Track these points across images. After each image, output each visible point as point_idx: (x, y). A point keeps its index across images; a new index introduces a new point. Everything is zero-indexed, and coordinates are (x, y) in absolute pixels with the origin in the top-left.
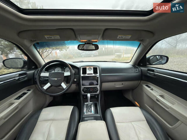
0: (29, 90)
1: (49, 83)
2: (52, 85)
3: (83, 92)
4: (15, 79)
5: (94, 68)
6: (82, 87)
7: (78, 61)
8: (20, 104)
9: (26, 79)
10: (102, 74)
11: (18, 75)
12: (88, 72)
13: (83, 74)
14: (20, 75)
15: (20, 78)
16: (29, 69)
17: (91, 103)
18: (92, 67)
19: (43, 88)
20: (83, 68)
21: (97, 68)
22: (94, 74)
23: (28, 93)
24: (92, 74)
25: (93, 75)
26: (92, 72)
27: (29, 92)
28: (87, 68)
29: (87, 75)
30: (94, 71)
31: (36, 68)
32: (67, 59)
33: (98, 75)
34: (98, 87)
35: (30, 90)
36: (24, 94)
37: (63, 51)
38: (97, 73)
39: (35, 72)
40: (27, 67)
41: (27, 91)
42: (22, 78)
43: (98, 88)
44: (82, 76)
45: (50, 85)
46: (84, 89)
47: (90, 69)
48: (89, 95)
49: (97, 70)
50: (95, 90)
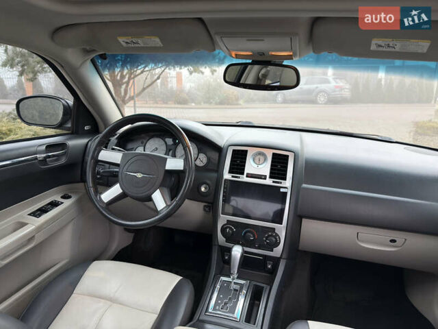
0: (66, 197)
1: (118, 184)
2: (126, 191)
3: (221, 239)
4: (36, 158)
5: (274, 155)
6: (222, 220)
7: (234, 121)
8: (39, 229)
9: (63, 161)
10: (304, 185)
11: (44, 147)
12: (251, 167)
13: (230, 172)
14: (50, 147)
15: (49, 157)
16: (76, 133)
17: (242, 282)
18: (269, 154)
19: (100, 198)
20: (234, 151)
21: (287, 157)
22: (271, 177)
23: (62, 203)
24: (264, 177)
25: (269, 182)
26: (265, 169)
27: (67, 203)
28: (251, 152)
29: (244, 178)
30: (271, 169)
31: (95, 130)
32: (216, 104)
33: (288, 183)
34: (281, 230)
35: (70, 197)
36: (54, 204)
37: (203, 73)
38: (285, 179)
39: (90, 143)
40: (69, 125)
41: (63, 197)
42: (54, 156)
43: (277, 235)
44: (226, 180)
45: (121, 191)
46: (227, 228)
47: (262, 158)
48: (239, 252)
49: (286, 167)
50: (267, 238)
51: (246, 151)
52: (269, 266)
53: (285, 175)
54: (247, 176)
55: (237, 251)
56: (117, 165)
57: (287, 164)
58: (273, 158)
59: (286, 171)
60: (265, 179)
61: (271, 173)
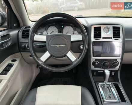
1: (48, 52)
2: (52, 54)
5: (113, 27)
6: (93, 59)
10: (126, 39)
12: (103, 34)
15: (3, 43)
16: (10, 28)
17: (109, 83)
18: (111, 27)
19: (40, 60)
20: (94, 27)
21: (119, 27)
22: (113, 38)
24: (111, 38)
25: (113, 40)
26: (110, 34)
28: (103, 27)
29: (101, 40)
30: (113, 34)
34: (119, 59)
35: (15, 61)
36: (10, 66)
38: (120, 38)
39: (19, 33)
43: (118, 62)
44: (93, 42)
45: (50, 55)
46: (95, 62)
47: (107, 30)
49: (119, 32)
50: (113, 64)
51: (100, 27)
52: (113, 74)
53: (120, 36)
54: (103, 39)
55: (107, 72)
56: (45, 42)
57: (119, 31)
58: (113, 29)
59: (120, 34)
60: (111, 39)
61: (113, 36)
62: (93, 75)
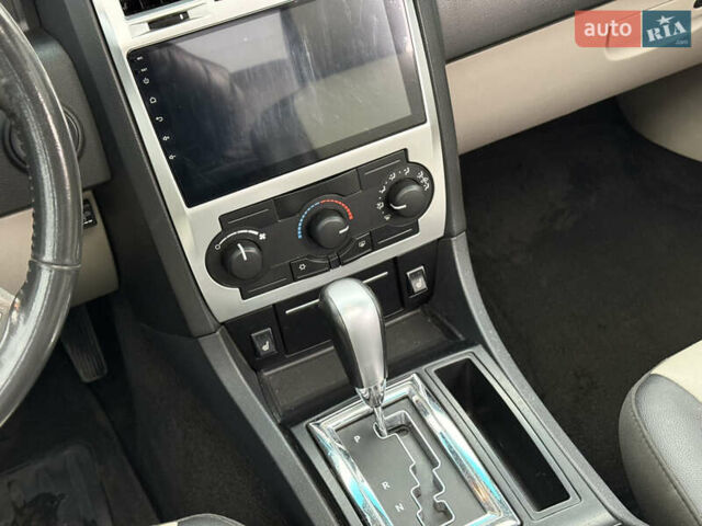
3: (225, 301)
44: (132, 55)
48: (361, 304)
50: (389, 199)
52: (419, 284)
55: (354, 306)
62: (254, 363)
